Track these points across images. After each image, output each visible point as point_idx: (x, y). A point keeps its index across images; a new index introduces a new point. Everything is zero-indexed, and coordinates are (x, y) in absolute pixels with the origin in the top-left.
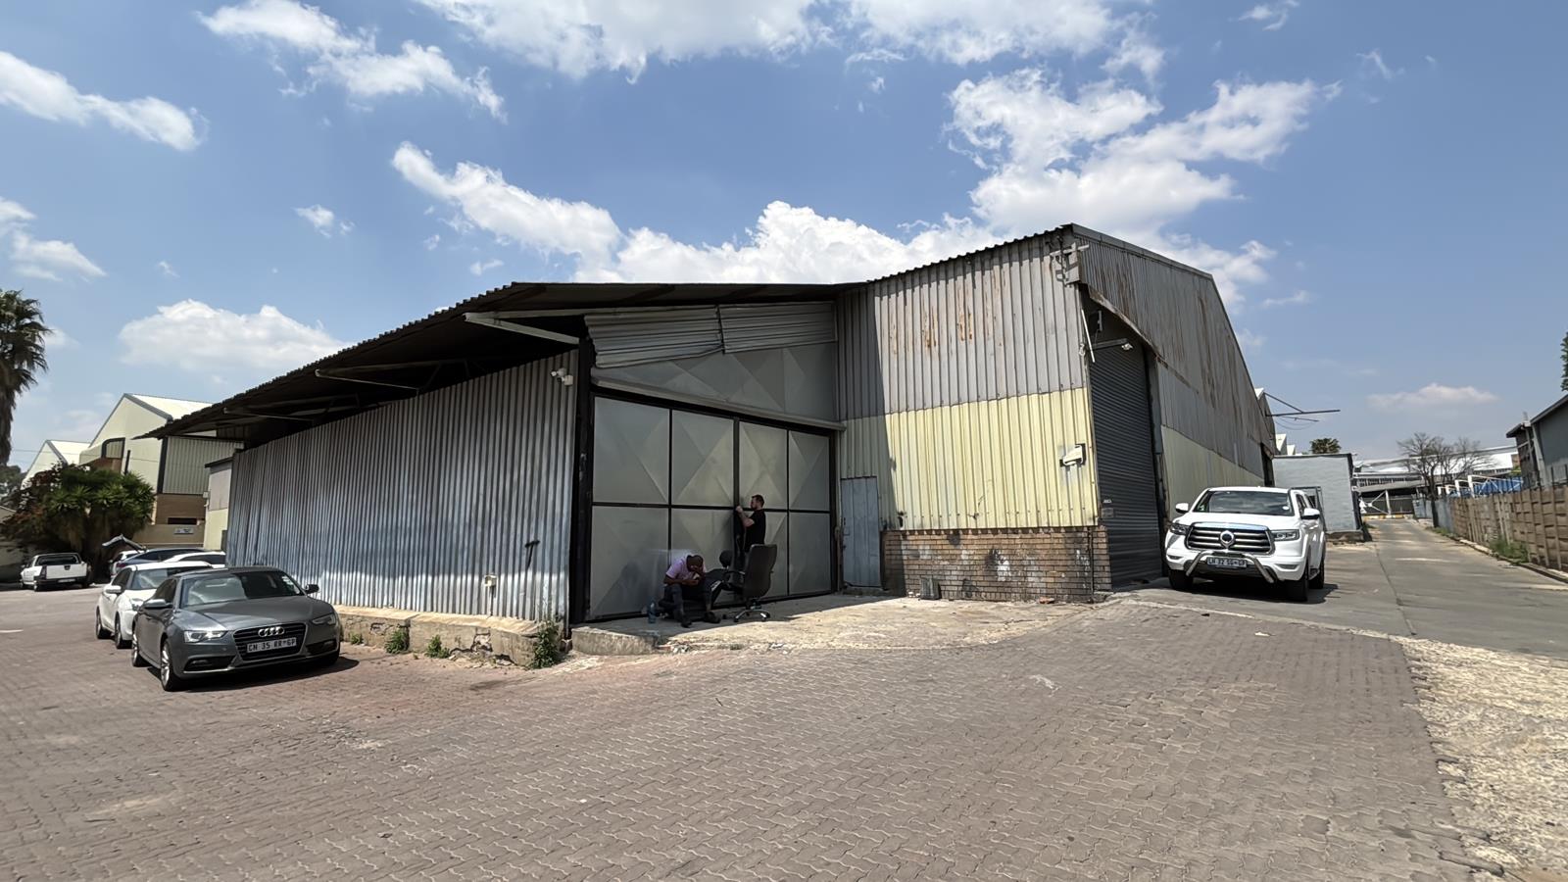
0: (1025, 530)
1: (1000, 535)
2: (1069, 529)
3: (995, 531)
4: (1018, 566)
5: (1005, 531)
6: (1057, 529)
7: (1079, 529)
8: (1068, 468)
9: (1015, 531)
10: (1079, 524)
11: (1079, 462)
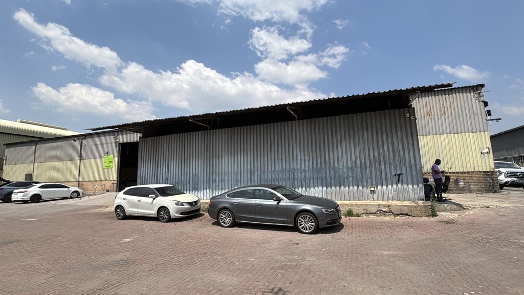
0: (469, 172)
1: (460, 174)
2: (484, 172)
3: (458, 173)
4: (466, 182)
5: (461, 173)
6: (481, 172)
7: (488, 172)
8: (484, 154)
9: (465, 173)
10: (488, 170)
11: (488, 153)
